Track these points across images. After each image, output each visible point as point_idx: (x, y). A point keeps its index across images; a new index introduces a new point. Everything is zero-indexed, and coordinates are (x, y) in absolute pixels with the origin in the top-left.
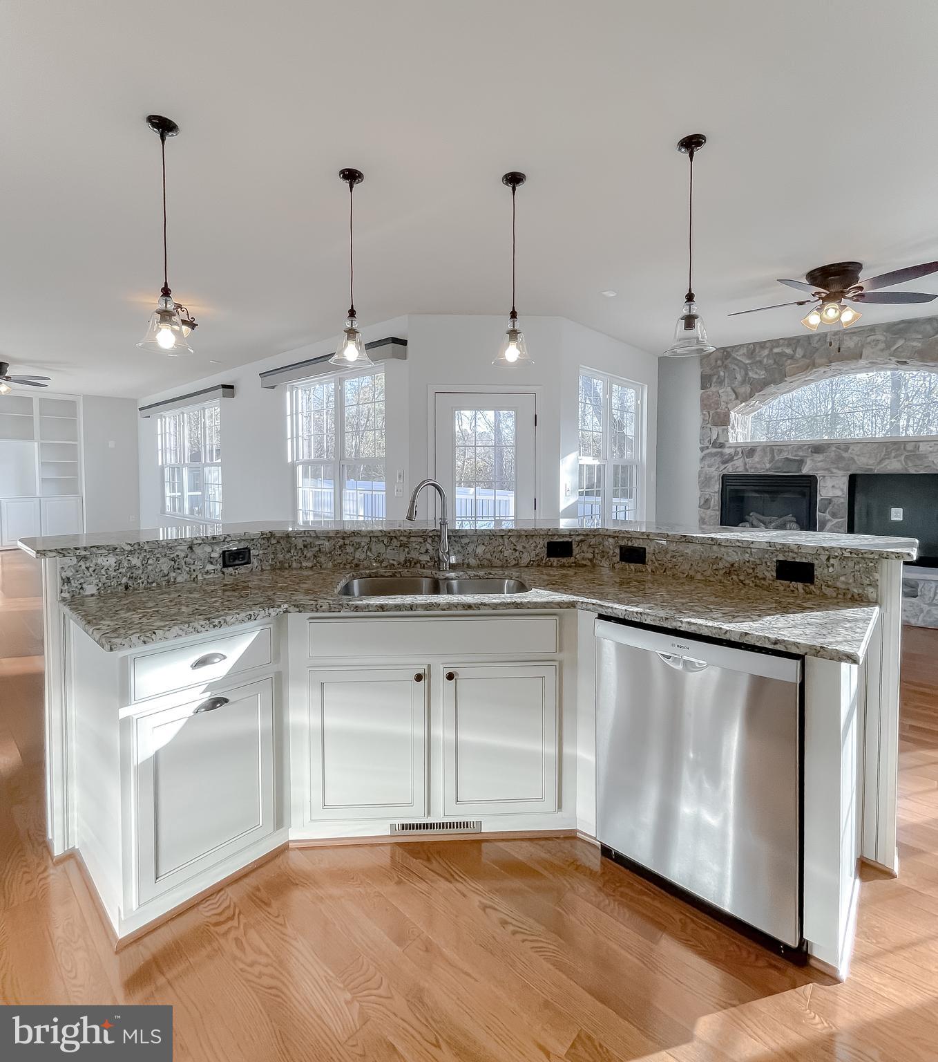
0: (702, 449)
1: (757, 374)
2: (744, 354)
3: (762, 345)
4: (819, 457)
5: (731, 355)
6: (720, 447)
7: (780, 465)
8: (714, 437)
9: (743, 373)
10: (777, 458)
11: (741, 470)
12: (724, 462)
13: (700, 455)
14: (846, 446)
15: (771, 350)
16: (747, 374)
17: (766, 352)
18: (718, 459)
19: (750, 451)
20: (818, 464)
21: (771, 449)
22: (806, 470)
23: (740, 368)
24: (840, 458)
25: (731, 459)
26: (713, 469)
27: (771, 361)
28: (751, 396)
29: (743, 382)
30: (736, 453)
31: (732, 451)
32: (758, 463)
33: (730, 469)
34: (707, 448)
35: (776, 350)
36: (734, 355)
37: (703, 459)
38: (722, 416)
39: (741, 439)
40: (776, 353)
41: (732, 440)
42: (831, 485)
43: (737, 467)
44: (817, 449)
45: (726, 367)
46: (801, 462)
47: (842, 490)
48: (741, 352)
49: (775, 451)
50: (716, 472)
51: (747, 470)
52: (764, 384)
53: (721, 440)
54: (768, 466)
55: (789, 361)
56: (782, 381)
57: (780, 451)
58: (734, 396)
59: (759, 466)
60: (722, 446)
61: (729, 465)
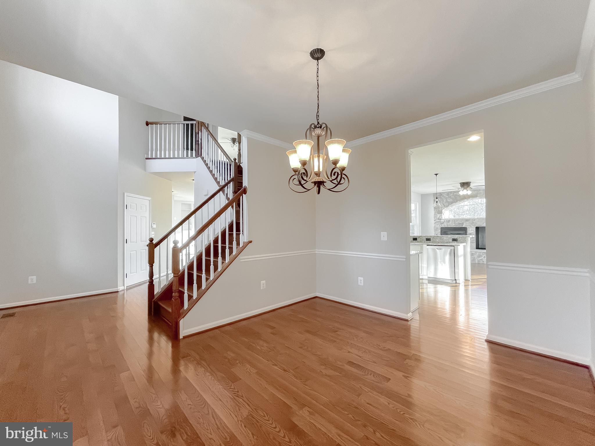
0: (435, 220)
1: (450, 200)
2: (446, 195)
3: (451, 192)
4: (467, 222)
5: (442, 195)
6: (440, 220)
7: (457, 224)
8: (438, 217)
9: (446, 200)
10: (456, 223)
11: (446, 226)
12: (441, 224)
13: (434, 222)
14: (474, 219)
15: (453, 194)
16: (447, 200)
17: (452, 194)
18: (440, 223)
19: (449, 221)
20: (467, 224)
21: (454, 220)
22: (464, 226)
23: (445, 198)
24: (473, 223)
25: (443, 223)
26: (438, 226)
27: (454, 197)
28: (448, 206)
29: (446, 202)
30: (445, 221)
31: (443, 221)
32: (451, 224)
33: (443, 226)
34: (436, 220)
35: (455, 194)
36: (443, 195)
37: (435, 223)
38: (440, 211)
39: (446, 218)
40: (455, 195)
41: (443, 218)
42: (471, 230)
43: (445, 225)
44: (467, 220)
45: (441, 198)
46: (463, 224)
47: (474, 231)
48: (445, 194)
49: (456, 221)
50: (439, 227)
51: (448, 226)
52: (452, 203)
53: (440, 218)
54: (454, 225)
55: (458, 197)
56: (457, 202)
57: (457, 221)
58: (443, 206)
59: (451, 225)
60: (440, 219)
61: (443, 225)
